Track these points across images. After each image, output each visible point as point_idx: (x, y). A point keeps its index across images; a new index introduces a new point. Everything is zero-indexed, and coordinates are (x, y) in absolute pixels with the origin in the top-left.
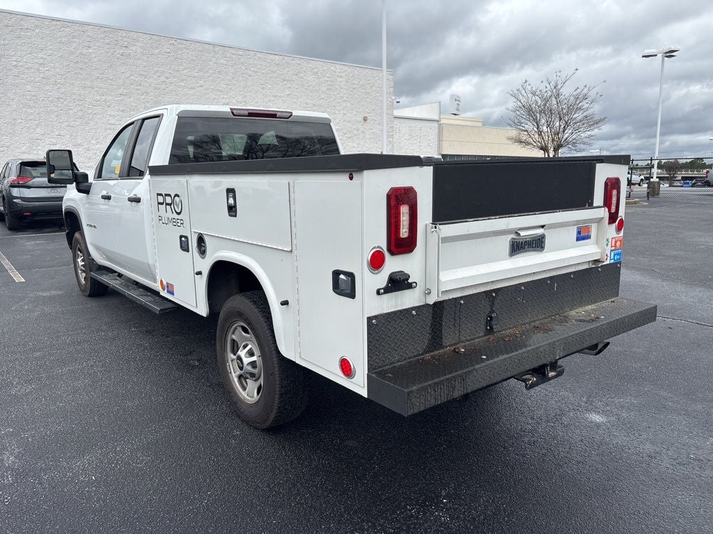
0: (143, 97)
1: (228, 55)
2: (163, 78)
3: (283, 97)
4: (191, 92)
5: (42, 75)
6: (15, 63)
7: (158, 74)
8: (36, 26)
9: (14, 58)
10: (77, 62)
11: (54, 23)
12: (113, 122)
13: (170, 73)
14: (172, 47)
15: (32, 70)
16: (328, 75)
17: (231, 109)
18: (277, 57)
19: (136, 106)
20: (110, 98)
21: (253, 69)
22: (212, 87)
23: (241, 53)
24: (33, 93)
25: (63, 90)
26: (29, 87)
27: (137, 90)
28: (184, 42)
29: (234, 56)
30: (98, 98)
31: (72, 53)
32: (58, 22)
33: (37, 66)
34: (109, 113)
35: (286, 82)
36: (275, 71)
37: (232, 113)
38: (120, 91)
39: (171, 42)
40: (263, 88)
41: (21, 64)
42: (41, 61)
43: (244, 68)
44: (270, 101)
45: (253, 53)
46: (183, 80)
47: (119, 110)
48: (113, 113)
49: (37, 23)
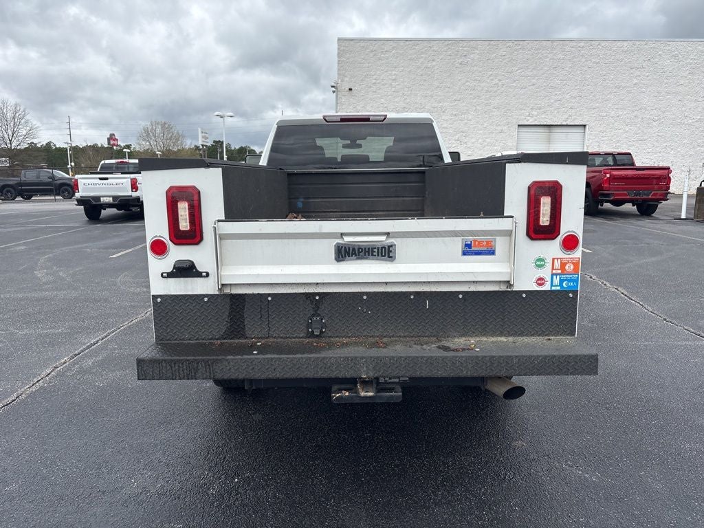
0: (475, 101)
1: (567, 49)
2: (496, 81)
3: (628, 87)
4: (522, 92)
5: (393, 89)
6: (374, 81)
7: (491, 78)
8: (393, 48)
9: (374, 77)
10: (421, 76)
11: (407, 43)
12: (445, 125)
13: (503, 75)
14: (508, 49)
15: (387, 86)
16: (692, 57)
17: (324, 117)
18: (625, 43)
19: (467, 110)
20: (446, 104)
21: (594, 60)
22: (545, 84)
23: (582, 44)
24: (385, 105)
25: (408, 101)
26: (383, 100)
27: (471, 94)
28: (521, 43)
29: (573, 49)
30: (436, 105)
31: (419, 68)
32: (410, 42)
33: (391, 81)
34: (443, 117)
35: (634, 70)
36: (622, 59)
37: (325, 120)
38: (455, 98)
39: (508, 45)
40: (604, 80)
41: (378, 81)
42: (394, 77)
43: (583, 60)
44: (610, 93)
45: (596, 43)
46: (515, 81)
47: (452, 114)
48: (446, 118)
49: (394, 45)
